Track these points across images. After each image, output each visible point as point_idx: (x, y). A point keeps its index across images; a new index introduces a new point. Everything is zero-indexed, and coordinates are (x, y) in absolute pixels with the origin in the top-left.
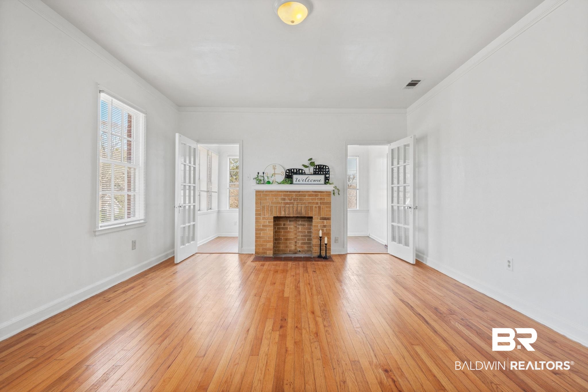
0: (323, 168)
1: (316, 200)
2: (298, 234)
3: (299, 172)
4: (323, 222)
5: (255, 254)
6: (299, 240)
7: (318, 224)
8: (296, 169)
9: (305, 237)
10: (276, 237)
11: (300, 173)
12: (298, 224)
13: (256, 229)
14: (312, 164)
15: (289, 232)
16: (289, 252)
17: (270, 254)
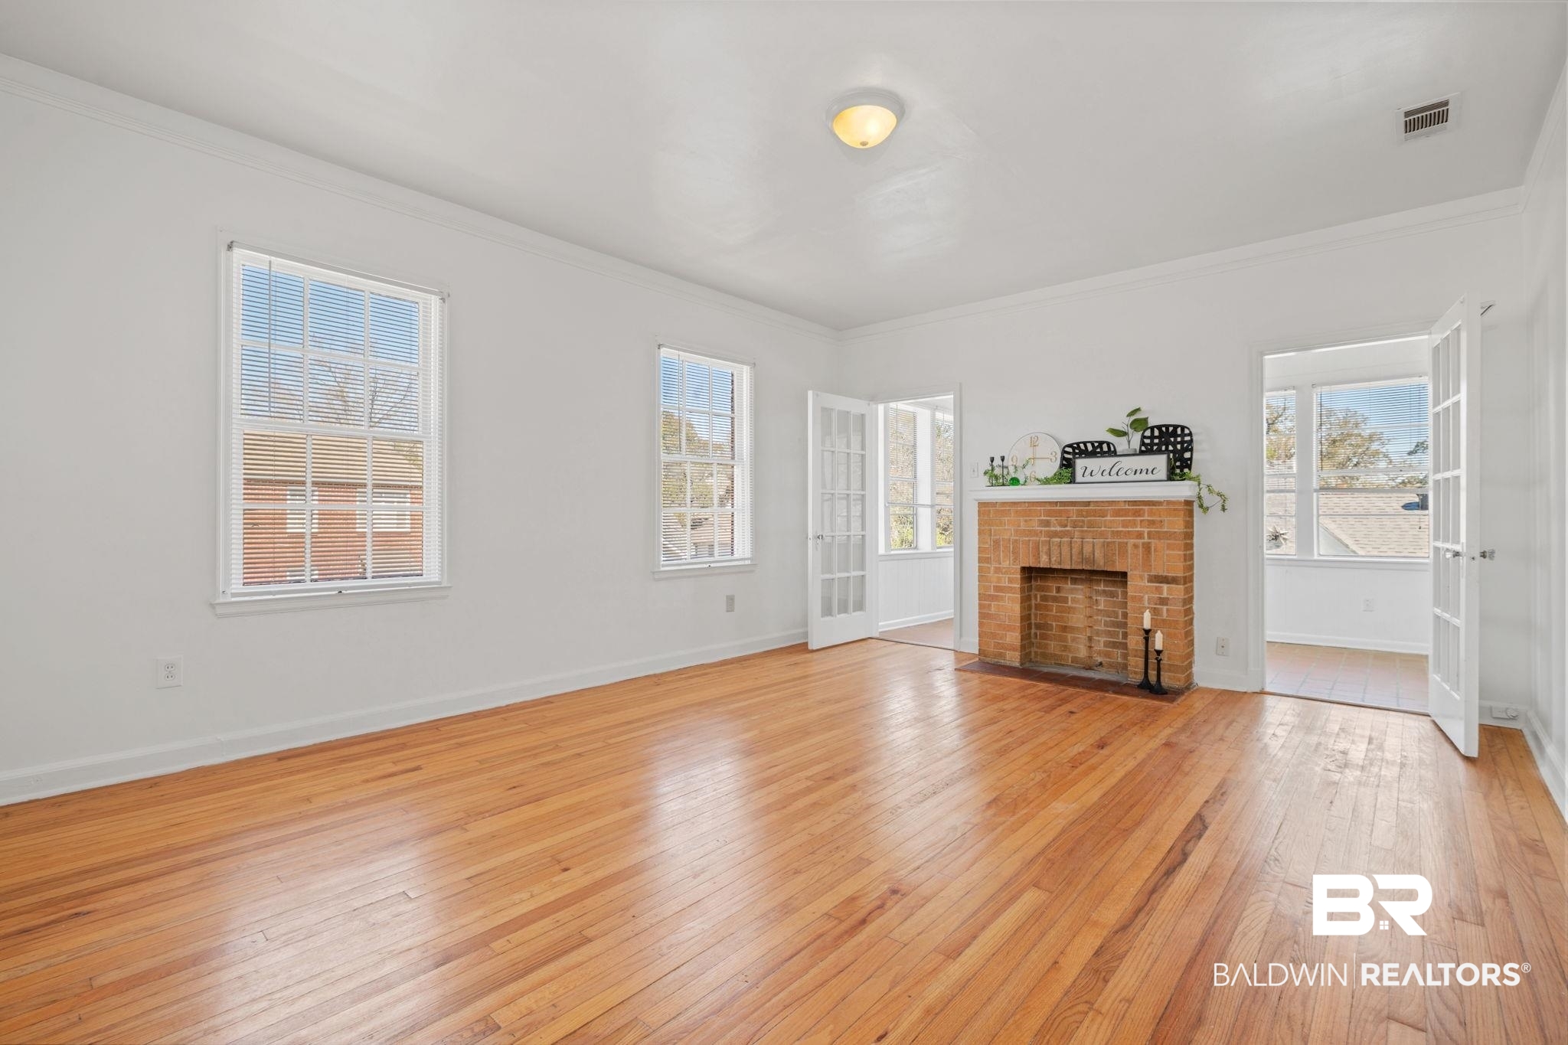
0: (1174, 434)
1: (1136, 527)
2: (1095, 618)
3: (1099, 450)
4: (1159, 590)
5: (979, 654)
6: (1098, 633)
7: (1142, 595)
8: (1092, 443)
9: (1118, 628)
10: (1038, 621)
11: (1105, 452)
12: (1097, 592)
13: (979, 594)
14: (1139, 424)
15: (1070, 610)
16: (1072, 662)
17: (1013, 659)
